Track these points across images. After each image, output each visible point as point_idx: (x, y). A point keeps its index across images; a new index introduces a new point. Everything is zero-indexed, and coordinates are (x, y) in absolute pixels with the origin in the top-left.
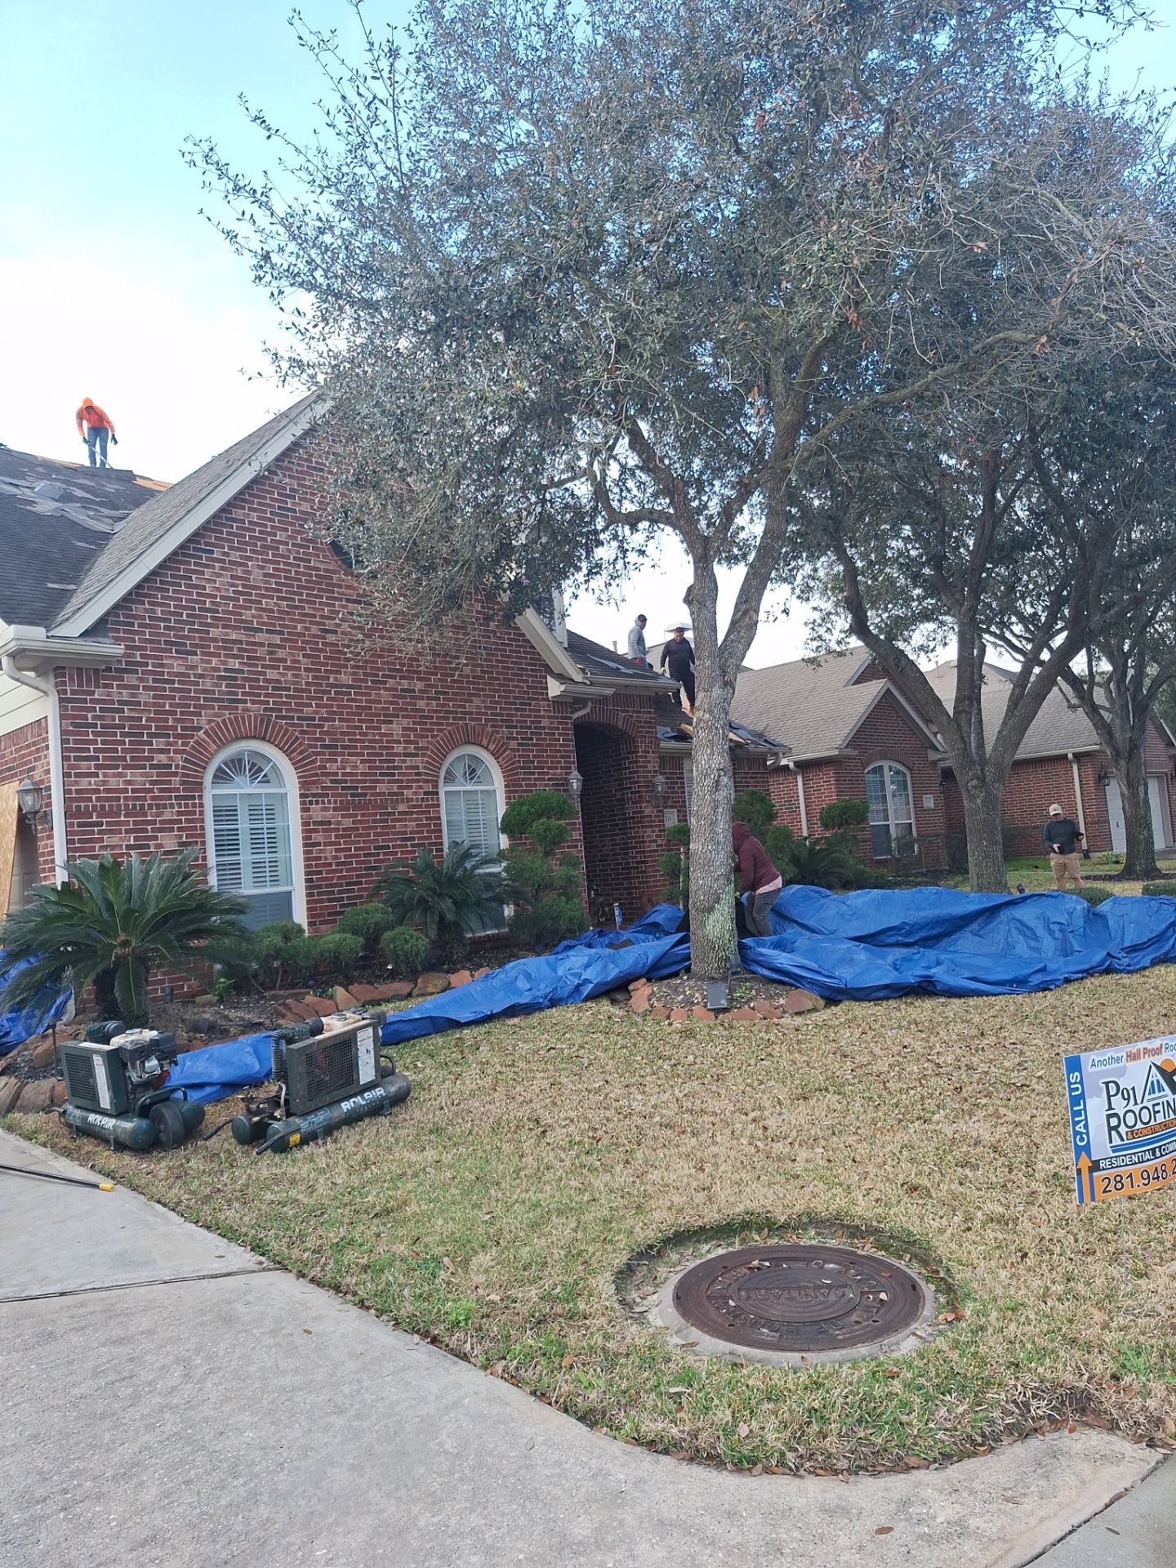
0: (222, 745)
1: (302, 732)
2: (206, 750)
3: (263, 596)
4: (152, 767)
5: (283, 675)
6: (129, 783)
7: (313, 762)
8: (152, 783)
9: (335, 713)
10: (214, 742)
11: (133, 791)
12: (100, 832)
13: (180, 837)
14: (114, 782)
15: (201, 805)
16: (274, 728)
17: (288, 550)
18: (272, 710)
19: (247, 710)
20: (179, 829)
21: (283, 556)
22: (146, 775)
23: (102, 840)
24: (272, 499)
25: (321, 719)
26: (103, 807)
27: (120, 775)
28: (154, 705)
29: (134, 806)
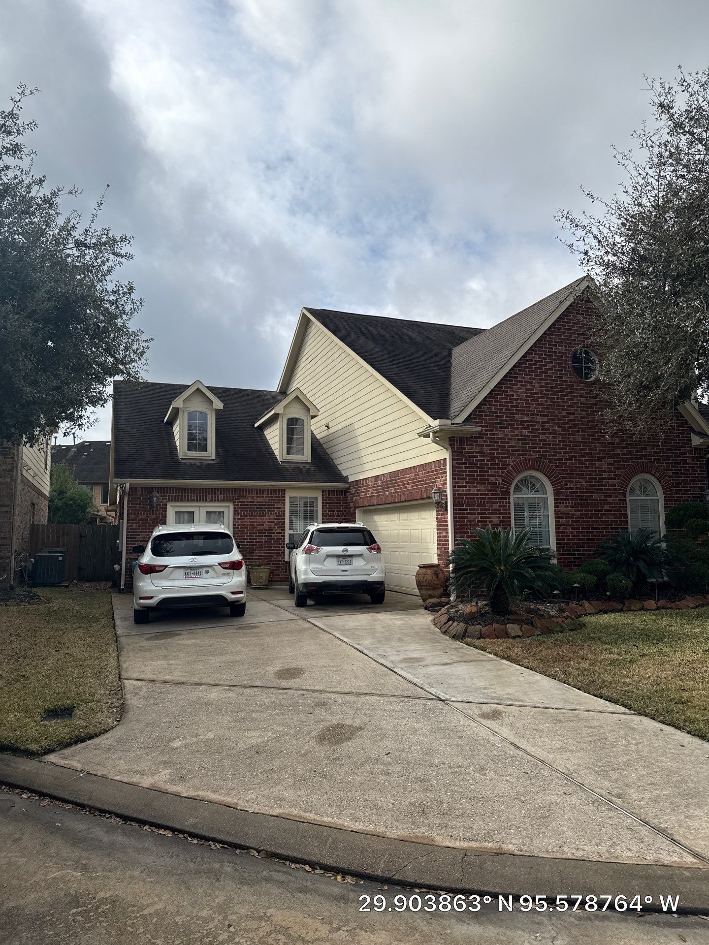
0: (518, 472)
1: (557, 467)
2: (512, 475)
3: (540, 397)
4: (489, 483)
5: (547, 437)
6: (479, 491)
7: (562, 482)
8: (489, 491)
9: (573, 456)
10: (516, 471)
11: (481, 494)
12: (467, 513)
13: (500, 517)
14: (474, 491)
15: (509, 502)
16: (543, 464)
17: (553, 373)
18: (542, 455)
19: (531, 455)
20: (500, 514)
21: (550, 376)
22: (486, 487)
23: (467, 517)
24: (545, 348)
25: (565, 460)
26: (468, 502)
27: (475, 487)
28: (490, 453)
29: (481, 501)
